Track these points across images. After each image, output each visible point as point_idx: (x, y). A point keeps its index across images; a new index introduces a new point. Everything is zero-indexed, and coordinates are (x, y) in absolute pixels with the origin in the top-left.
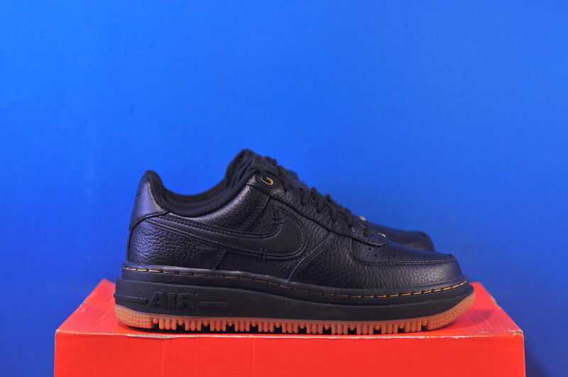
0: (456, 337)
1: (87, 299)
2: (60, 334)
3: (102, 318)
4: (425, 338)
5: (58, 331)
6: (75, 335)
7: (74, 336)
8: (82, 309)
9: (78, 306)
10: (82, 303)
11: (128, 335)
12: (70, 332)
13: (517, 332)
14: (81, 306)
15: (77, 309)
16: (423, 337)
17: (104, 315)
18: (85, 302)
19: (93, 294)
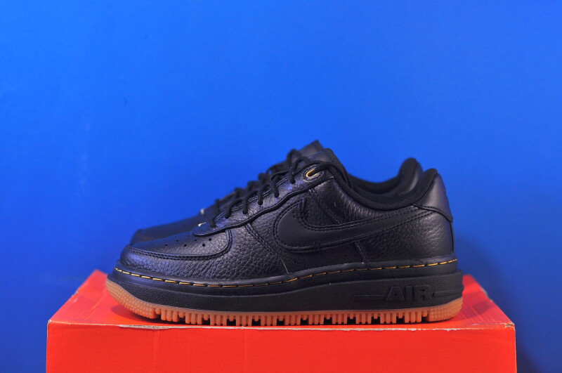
0: (448, 330)
1: (79, 289)
2: (52, 325)
3: (94, 307)
4: (416, 331)
5: (50, 321)
7: (67, 326)
8: (73, 299)
9: (69, 296)
10: (73, 293)
11: (121, 326)
12: (63, 322)
13: (509, 325)
14: (73, 296)
15: (70, 300)
16: (415, 329)
17: (97, 305)
18: (77, 292)
19: (86, 284)
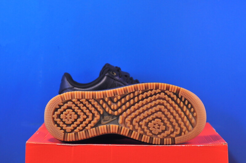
0: (199, 146)
1: (39, 128)
2: (27, 144)
3: (46, 136)
4: (185, 146)
5: (27, 142)
6: (34, 144)
8: (37, 133)
11: (57, 144)
12: (32, 143)
13: (225, 143)
14: (36, 131)
15: (35, 133)
17: (47, 135)
18: (38, 130)
19: (42, 126)
